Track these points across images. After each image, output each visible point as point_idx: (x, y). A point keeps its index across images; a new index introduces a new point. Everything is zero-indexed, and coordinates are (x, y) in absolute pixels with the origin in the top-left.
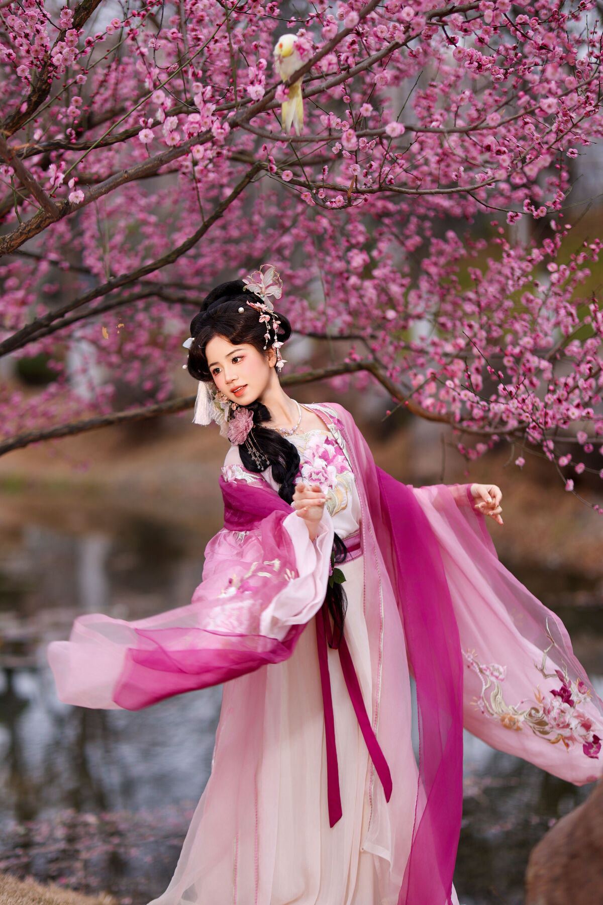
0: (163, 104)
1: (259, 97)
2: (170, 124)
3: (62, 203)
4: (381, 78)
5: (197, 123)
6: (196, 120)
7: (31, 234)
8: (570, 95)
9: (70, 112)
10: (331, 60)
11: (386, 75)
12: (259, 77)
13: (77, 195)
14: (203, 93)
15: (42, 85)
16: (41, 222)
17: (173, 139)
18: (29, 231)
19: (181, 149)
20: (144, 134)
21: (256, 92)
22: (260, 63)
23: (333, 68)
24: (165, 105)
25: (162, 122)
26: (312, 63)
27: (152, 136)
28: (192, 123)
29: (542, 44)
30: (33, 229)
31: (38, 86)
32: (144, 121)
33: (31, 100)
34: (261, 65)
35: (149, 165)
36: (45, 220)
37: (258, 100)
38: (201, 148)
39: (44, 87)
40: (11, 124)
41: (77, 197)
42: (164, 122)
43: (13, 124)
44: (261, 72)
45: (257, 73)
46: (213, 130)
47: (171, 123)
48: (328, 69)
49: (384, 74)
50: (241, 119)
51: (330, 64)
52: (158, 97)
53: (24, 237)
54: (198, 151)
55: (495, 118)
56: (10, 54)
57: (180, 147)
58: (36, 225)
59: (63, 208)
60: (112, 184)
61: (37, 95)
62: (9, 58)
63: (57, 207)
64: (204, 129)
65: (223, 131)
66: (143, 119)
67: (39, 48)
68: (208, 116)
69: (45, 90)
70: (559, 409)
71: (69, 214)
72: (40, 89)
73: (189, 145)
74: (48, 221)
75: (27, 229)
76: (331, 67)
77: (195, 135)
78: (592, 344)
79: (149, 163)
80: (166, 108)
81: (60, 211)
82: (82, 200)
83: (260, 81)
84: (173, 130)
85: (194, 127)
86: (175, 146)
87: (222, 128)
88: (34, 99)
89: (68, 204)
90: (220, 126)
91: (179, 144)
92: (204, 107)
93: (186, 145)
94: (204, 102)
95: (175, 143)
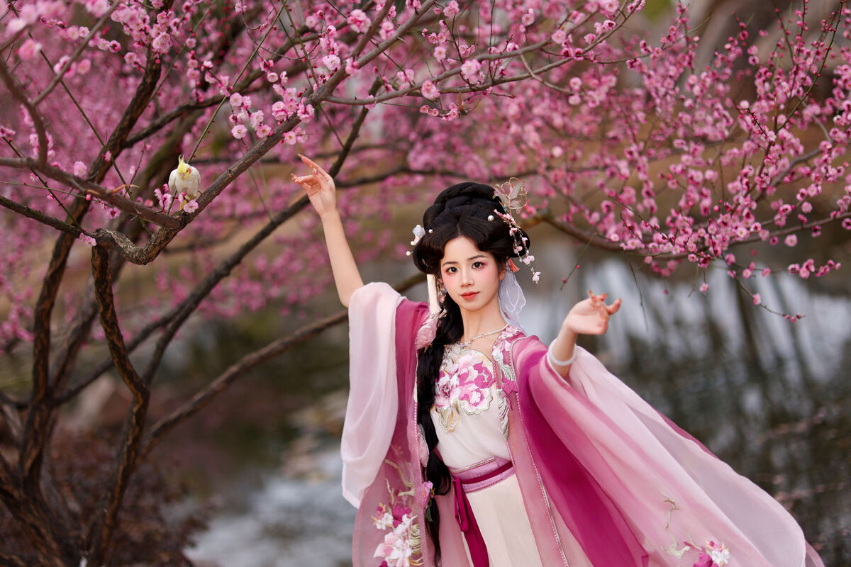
0: (243, 104)
1: (336, 67)
2: (256, 120)
3: (180, 214)
5: (283, 110)
6: (281, 109)
7: (163, 245)
9: (190, 75)
10: (388, 27)
12: (331, 44)
13: (191, 205)
14: (280, 80)
15: (152, 67)
16: (167, 233)
17: (264, 131)
18: (160, 243)
19: (275, 136)
20: (236, 130)
21: (331, 62)
22: (330, 30)
23: (391, 35)
24: (245, 105)
25: (247, 120)
26: (372, 30)
27: (245, 130)
28: (277, 112)
30: (164, 240)
31: (149, 68)
32: (233, 118)
33: (146, 83)
34: (330, 33)
35: (250, 159)
36: (170, 232)
37: (336, 70)
38: (292, 134)
39: (154, 67)
40: (136, 107)
41: (191, 207)
42: (249, 120)
43: (138, 106)
44: (332, 40)
45: (328, 43)
46: (298, 115)
47: (257, 118)
48: (387, 37)
50: (322, 94)
51: (387, 32)
52: (236, 100)
53: (157, 248)
54: (290, 137)
56: (114, 46)
57: (273, 135)
58: (163, 237)
59: (182, 219)
60: (221, 185)
61: (150, 76)
62: (114, 49)
63: (176, 219)
64: (290, 114)
65: (307, 116)
66: (232, 115)
67: (139, 34)
68: (291, 100)
69: (156, 70)
70: (726, 231)
71: (190, 222)
72: (151, 70)
73: (281, 131)
74: (173, 233)
75: (158, 241)
76: (389, 34)
77: (285, 119)
78: (748, 146)
79: (249, 157)
80: (247, 107)
81: (181, 223)
82: (197, 208)
83: (333, 50)
84: (261, 123)
85: (280, 116)
86: (268, 136)
87: (305, 112)
88: (149, 80)
89: (185, 214)
90: (303, 110)
91: (271, 133)
92: (284, 93)
93: (278, 131)
94: (283, 88)
95: (267, 134)
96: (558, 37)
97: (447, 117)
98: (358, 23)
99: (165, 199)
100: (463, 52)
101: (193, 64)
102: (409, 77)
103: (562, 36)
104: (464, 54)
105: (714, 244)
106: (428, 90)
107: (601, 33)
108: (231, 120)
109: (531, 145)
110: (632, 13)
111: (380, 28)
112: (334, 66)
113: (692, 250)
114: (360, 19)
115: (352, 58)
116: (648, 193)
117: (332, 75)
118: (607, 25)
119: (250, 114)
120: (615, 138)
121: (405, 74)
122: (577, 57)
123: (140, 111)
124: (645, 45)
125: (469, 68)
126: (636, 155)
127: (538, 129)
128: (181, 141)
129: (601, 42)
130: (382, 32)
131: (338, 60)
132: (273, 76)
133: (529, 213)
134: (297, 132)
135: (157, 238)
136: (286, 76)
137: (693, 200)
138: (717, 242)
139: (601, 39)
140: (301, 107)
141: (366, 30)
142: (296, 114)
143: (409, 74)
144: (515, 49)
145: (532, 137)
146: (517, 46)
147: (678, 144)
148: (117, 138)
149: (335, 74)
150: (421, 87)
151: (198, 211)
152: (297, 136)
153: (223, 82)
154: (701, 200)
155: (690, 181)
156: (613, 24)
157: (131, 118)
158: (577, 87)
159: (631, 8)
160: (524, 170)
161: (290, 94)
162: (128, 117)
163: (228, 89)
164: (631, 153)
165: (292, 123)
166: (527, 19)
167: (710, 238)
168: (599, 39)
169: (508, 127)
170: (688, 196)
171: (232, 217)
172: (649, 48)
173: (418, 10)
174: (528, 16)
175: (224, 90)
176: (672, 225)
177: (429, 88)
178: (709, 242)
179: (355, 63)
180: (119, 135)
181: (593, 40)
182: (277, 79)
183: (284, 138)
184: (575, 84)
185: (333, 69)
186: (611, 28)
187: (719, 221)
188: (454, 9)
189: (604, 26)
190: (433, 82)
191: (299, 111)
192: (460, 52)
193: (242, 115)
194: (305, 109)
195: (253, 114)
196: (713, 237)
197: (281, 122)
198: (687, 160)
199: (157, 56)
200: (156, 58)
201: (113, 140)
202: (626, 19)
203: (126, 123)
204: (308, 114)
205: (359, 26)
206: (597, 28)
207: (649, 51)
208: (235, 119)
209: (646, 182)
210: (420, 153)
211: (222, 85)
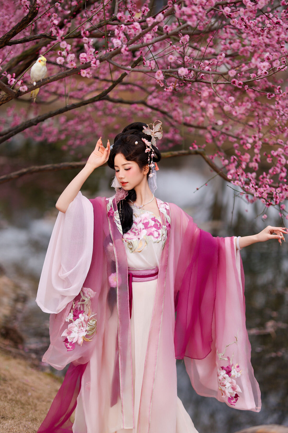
0: (66, 48)
1: (118, 46)
3: (17, 90)
4: (184, 39)
5: (85, 58)
7: (4, 102)
8: (276, 61)
10: (149, 37)
11: (187, 38)
12: (120, 34)
13: (24, 88)
14: (89, 43)
16: (8, 97)
17: (72, 65)
18: (3, 101)
19: (76, 70)
20: (59, 59)
21: (117, 43)
22: (122, 27)
23: (149, 41)
24: (67, 49)
25: (66, 56)
26: (141, 35)
27: (63, 61)
28: (82, 58)
29: (277, 22)
30: (5, 100)
31: (32, 10)
33: (28, 17)
34: (121, 28)
35: (60, 76)
36: (9, 97)
37: (118, 48)
38: (85, 71)
39: (34, 11)
40: (19, 27)
41: (24, 89)
42: (67, 57)
43: (20, 27)
45: (119, 33)
47: (71, 57)
48: (147, 42)
49: (185, 37)
50: (107, 57)
51: (148, 39)
54: (84, 73)
55: (233, 73)
57: (76, 68)
58: (5, 98)
59: (17, 93)
61: (31, 15)
63: (14, 92)
64: (88, 61)
65: (95, 65)
66: (60, 51)
68: (91, 55)
69: (35, 13)
70: (286, 193)
71: (21, 96)
72: (32, 12)
73: (81, 68)
75: (2, 99)
76: (148, 41)
77: (85, 63)
79: (60, 75)
80: (68, 50)
81: (16, 95)
82: (26, 90)
83: (120, 37)
84: (72, 60)
85: (83, 60)
86: (73, 68)
87: (95, 63)
88: (29, 17)
89: (19, 91)
90: (94, 62)
91: (75, 67)
92: (89, 50)
93: (79, 67)
94: (89, 47)
95: (73, 67)
96: (232, 73)
97: (167, 89)
98: (135, 29)
99: (12, 81)
100: (186, 60)
101: (55, 16)
102: (151, 65)
103: (234, 73)
104: (186, 61)
105: (277, 198)
106: (158, 75)
107: (259, 75)
108: (59, 54)
109: (208, 114)
110: (278, 71)
111: (145, 36)
112: (117, 45)
113: (264, 197)
114: (137, 28)
115: (126, 46)
116: (256, 160)
117: (114, 49)
118: (264, 73)
119: (68, 54)
120: (252, 126)
121: (150, 63)
122: (239, 86)
123: (20, 30)
124: (280, 89)
125: (182, 72)
126: (257, 139)
127: (214, 108)
128: (40, 49)
129: (258, 80)
130: (145, 38)
131: (120, 43)
132: (86, 40)
133: (195, 148)
134: (87, 71)
135: (2, 98)
136: (92, 42)
137: (276, 171)
138: (279, 197)
139: (258, 78)
140: (94, 60)
141: (138, 34)
142: (90, 62)
143: (152, 64)
144: (209, 70)
145: (210, 111)
146: (210, 69)
147: (279, 141)
148: (5, 39)
149: (117, 49)
150: (155, 72)
151: (26, 92)
152: (87, 73)
153: (60, 34)
154: (281, 173)
155: (279, 162)
156: (267, 73)
157: (15, 31)
158: (231, 102)
159: (279, 68)
160: (201, 125)
161: (91, 51)
162: (13, 31)
163: (61, 38)
164: (255, 137)
165: (87, 66)
166: (220, 58)
167: (276, 194)
168: (257, 78)
169: (200, 102)
170: (275, 169)
171: (55, 93)
172: (281, 91)
173: (168, 33)
174: (221, 56)
175: (59, 38)
176: (261, 180)
177: (160, 74)
178: (275, 196)
179: (127, 49)
180: (6, 37)
181: (254, 77)
182: (87, 42)
183: (81, 72)
184: (231, 100)
185: (117, 47)
186: (265, 75)
187: (284, 187)
188: (186, 39)
189: (262, 72)
190: (163, 72)
191: (92, 62)
192: (185, 59)
193: (64, 53)
194: (96, 61)
195: (70, 55)
196: (278, 194)
197: (82, 63)
198: (281, 151)
199: (38, 6)
200: (37, 7)
201: (3, 39)
202: (274, 73)
203: (11, 33)
204: (96, 65)
205: (135, 31)
206: (259, 72)
207: (280, 93)
208: (60, 53)
209: (257, 154)
210: (155, 98)
211: (59, 35)
